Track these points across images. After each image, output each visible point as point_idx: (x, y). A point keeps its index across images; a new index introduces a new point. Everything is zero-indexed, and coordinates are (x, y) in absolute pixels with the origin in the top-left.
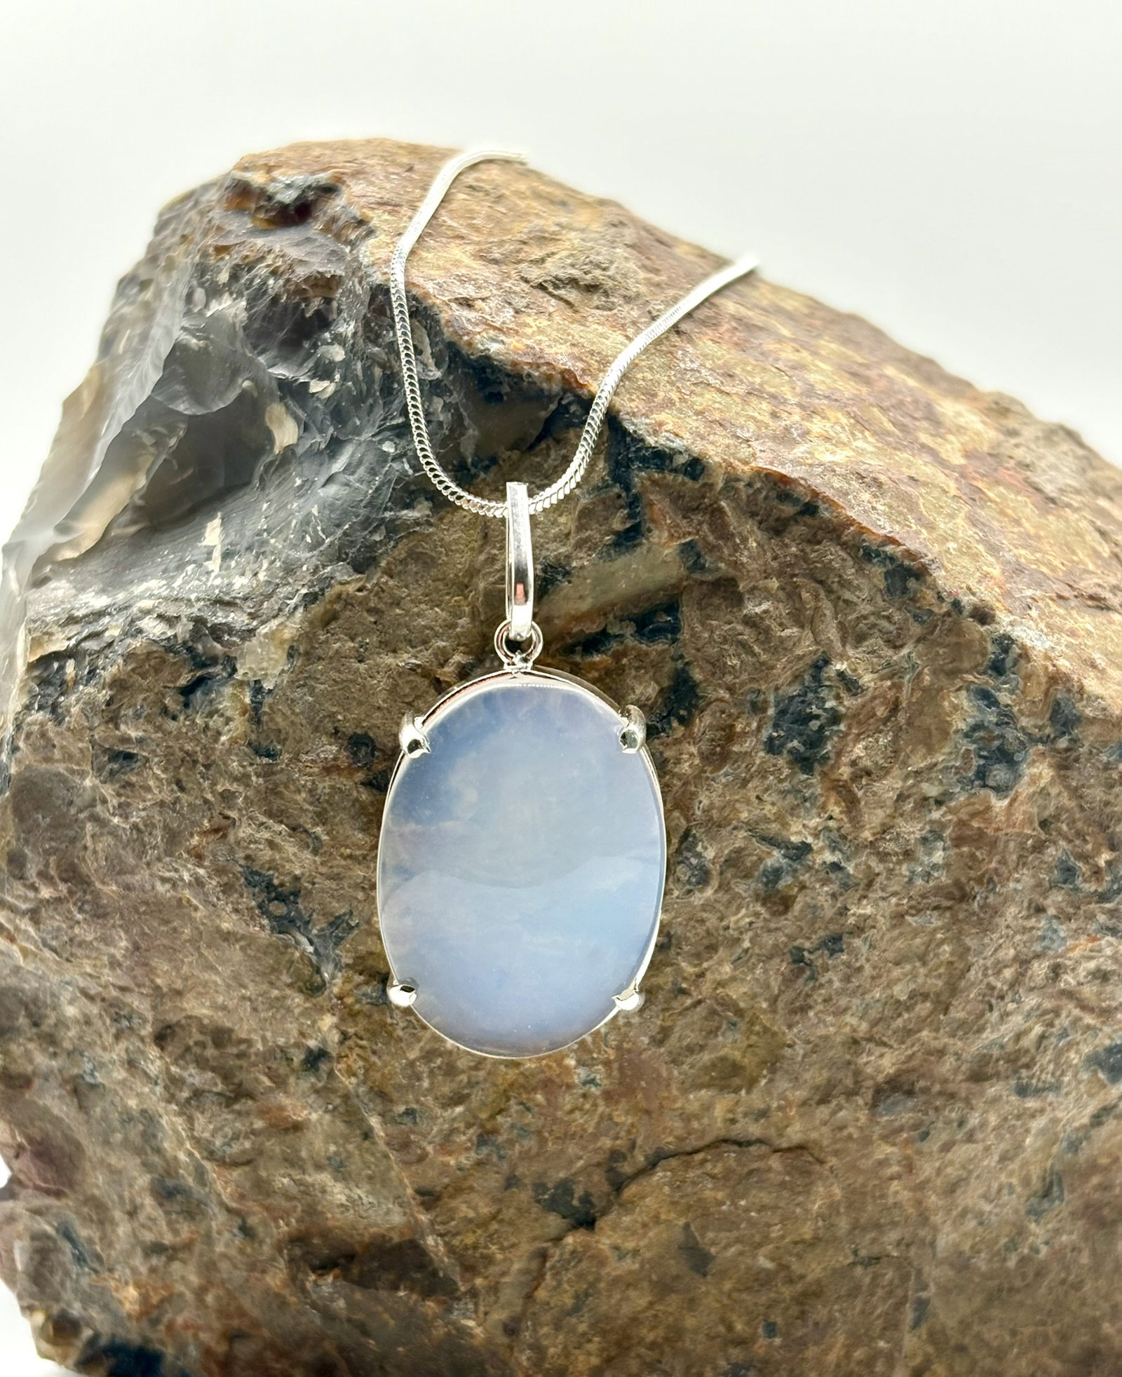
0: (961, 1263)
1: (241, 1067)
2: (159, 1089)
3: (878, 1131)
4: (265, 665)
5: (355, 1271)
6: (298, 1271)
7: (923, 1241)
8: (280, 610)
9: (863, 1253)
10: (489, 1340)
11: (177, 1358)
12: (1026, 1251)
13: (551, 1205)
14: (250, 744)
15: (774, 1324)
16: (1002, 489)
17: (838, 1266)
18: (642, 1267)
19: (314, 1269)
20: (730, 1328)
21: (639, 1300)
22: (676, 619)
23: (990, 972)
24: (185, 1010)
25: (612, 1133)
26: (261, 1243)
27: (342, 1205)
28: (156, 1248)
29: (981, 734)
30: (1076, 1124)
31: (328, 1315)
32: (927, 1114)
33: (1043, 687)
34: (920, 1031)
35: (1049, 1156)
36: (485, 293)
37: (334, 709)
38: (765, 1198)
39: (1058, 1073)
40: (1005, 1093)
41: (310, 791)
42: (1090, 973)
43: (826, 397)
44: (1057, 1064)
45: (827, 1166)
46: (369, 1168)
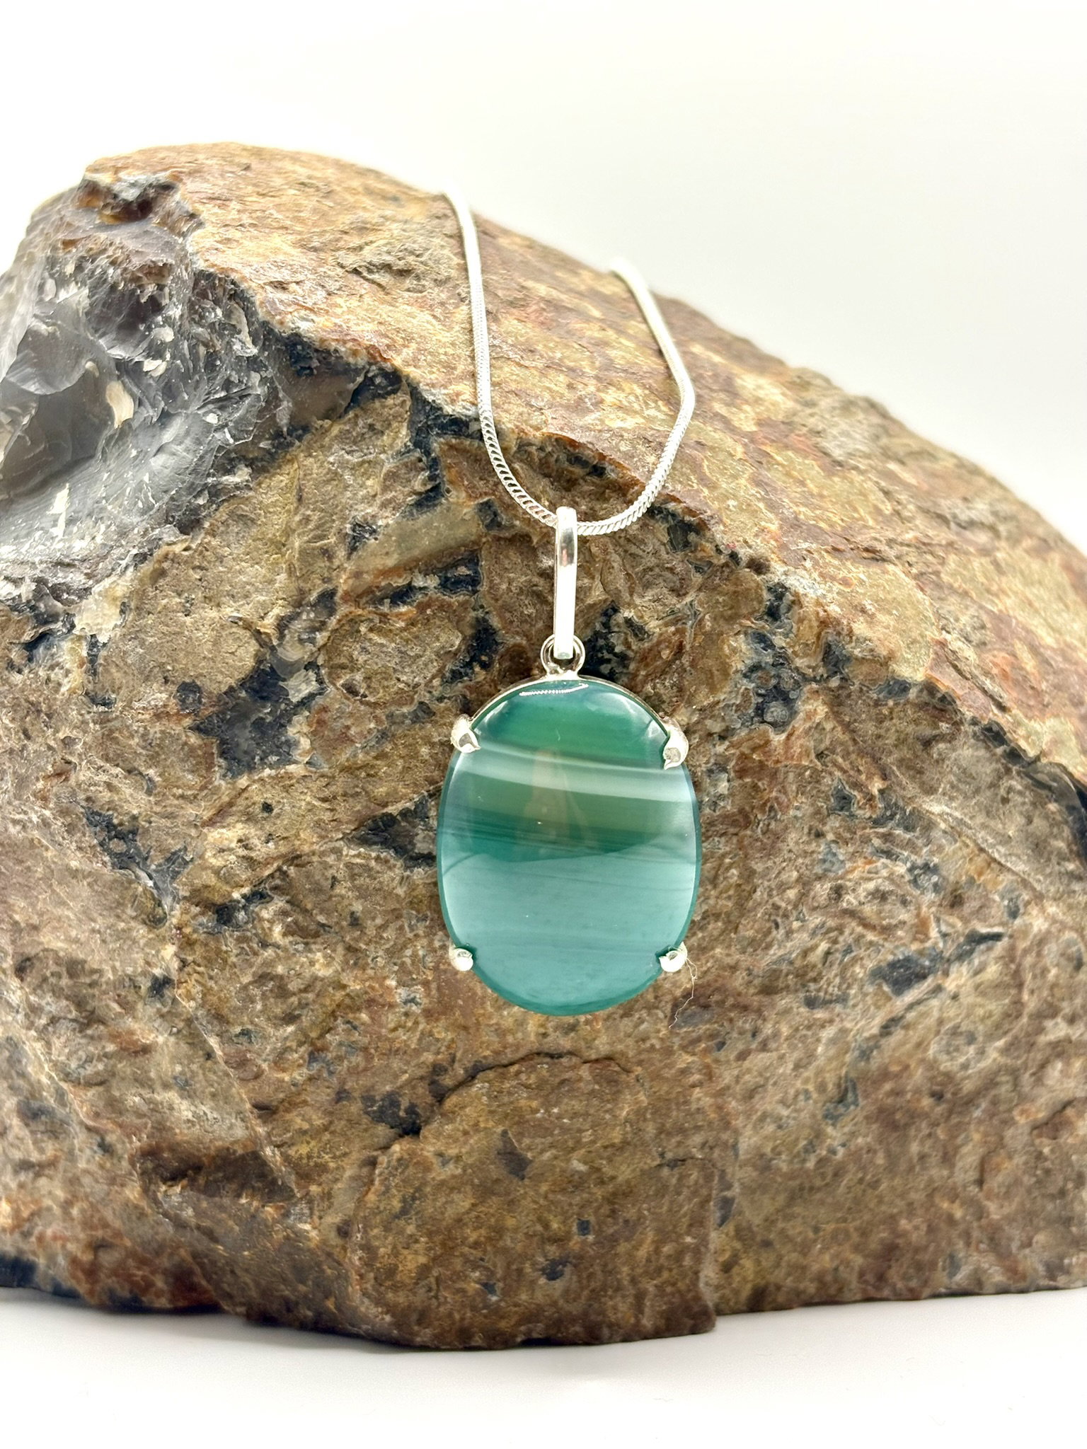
0: (763, 1164)
1: (94, 996)
2: (20, 1017)
3: (677, 1042)
4: (100, 620)
5: (201, 1181)
6: (150, 1183)
7: (725, 1144)
8: (113, 570)
9: (669, 1155)
10: (324, 1242)
11: (48, 1267)
12: (824, 1153)
13: (379, 1117)
14: (87, 694)
15: (588, 1222)
16: (790, 453)
17: (646, 1167)
18: (464, 1171)
19: (165, 1181)
20: (546, 1226)
21: (463, 1202)
22: (476, 572)
23: (775, 893)
24: (42, 943)
25: (433, 1048)
26: (120, 1159)
27: (189, 1121)
28: (25, 1165)
29: (759, 674)
30: (866, 1034)
31: (180, 1224)
32: (722, 1025)
33: (816, 630)
34: (713, 948)
35: (843, 1064)
36: (299, 277)
37: (164, 660)
38: (577, 1105)
39: (844, 986)
40: (795, 1005)
41: (143, 736)
42: (870, 894)
43: (625, 371)
44: (843, 979)
45: (633, 1075)
46: (212, 1086)
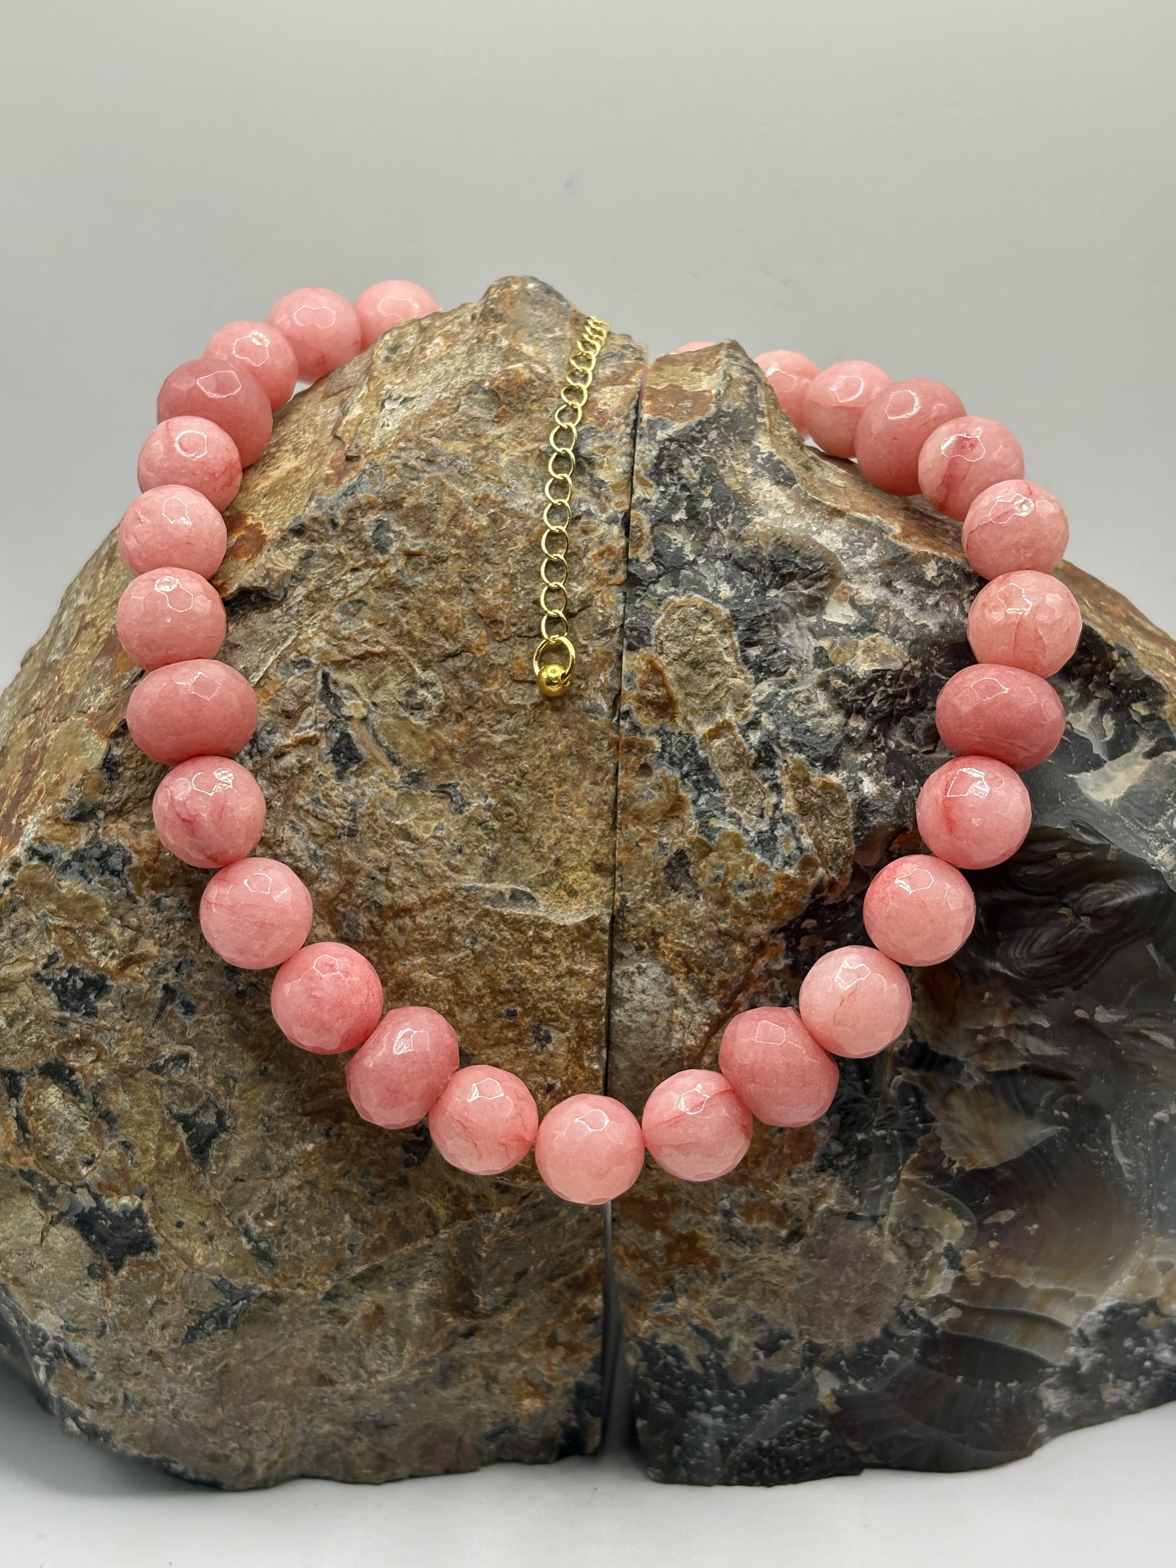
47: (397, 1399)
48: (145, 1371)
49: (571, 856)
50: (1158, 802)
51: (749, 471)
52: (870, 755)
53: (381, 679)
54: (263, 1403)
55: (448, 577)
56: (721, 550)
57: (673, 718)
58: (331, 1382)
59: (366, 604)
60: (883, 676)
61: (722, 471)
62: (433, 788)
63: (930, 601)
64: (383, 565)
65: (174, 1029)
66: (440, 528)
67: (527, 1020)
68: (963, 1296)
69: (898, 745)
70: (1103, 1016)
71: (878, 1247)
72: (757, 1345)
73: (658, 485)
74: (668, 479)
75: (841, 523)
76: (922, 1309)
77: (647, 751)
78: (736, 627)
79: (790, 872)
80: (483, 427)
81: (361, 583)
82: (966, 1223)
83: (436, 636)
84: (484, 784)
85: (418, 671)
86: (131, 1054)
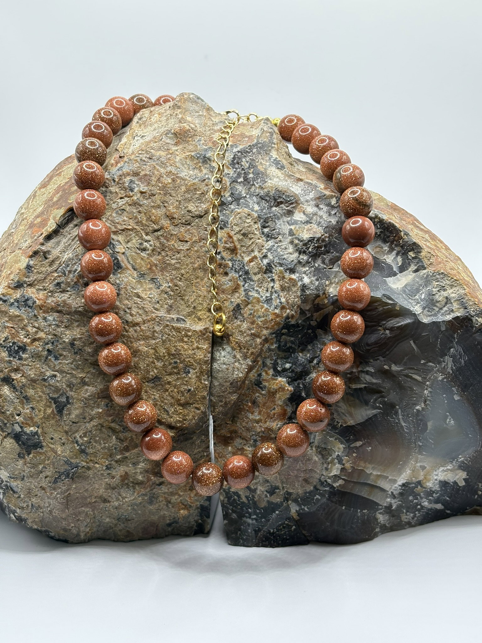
47: (133, 509)
48: (39, 495)
49: (199, 306)
50: (417, 289)
51: (268, 164)
52: (307, 268)
53: (130, 238)
54: (83, 509)
55: (156, 201)
56: (255, 192)
57: (236, 254)
58: (109, 502)
59: (125, 211)
60: (314, 240)
61: (257, 164)
62: (149, 279)
63: (333, 213)
64: (132, 197)
65: (51, 366)
66: (153, 183)
67: (181, 365)
68: (345, 475)
69: (319, 266)
70: (394, 368)
71: (311, 455)
72: (267, 491)
73: (233, 168)
74: (237, 166)
75: (302, 183)
76: (329, 480)
77: (227, 267)
78: (260, 220)
79: (277, 311)
80: (170, 146)
81: (124, 203)
82: (344, 446)
83: (151, 223)
84: (168, 278)
85: (144, 236)
86: (35, 374)
